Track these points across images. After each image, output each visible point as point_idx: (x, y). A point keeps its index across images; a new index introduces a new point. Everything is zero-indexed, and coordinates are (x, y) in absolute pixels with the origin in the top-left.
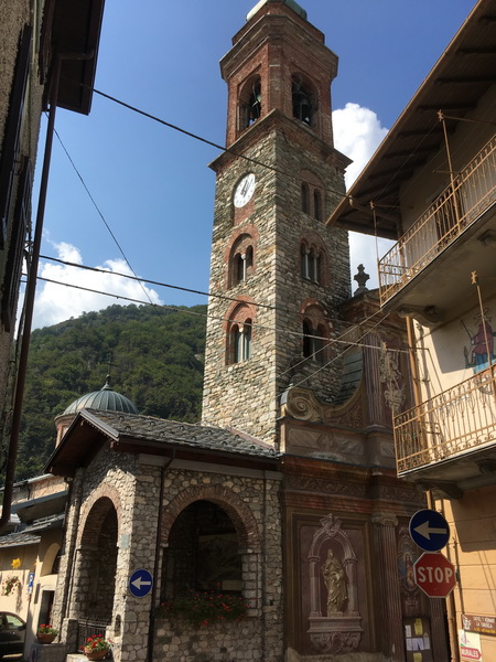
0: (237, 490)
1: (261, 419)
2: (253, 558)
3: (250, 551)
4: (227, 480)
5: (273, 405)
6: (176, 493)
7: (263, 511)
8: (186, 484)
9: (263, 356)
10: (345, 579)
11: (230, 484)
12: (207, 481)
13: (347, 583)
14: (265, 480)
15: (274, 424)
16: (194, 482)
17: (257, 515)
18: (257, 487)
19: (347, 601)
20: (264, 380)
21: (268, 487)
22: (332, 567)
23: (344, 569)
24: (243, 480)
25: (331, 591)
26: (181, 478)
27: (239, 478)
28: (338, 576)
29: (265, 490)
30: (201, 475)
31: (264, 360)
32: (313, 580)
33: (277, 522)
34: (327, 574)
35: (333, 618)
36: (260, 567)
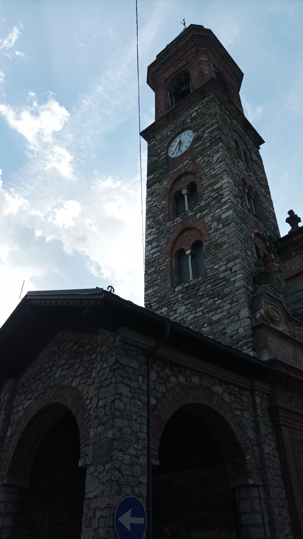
0: (227, 398)
1: (228, 331)
2: (255, 493)
3: (251, 482)
4: (215, 384)
5: (245, 312)
6: (163, 389)
7: (257, 429)
8: (173, 380)
9: (223, 268)
11: (219, 389)
12: (196, 380)
14: (252, 392)
15: (250, 332)
16: (182, 379)
17: (251, 434)
18: (245, 399)
20: (227, 290)
21: (258, 400)
24: (231, 387)
26: (168, 371)
27: (228, 384)
29: (254, 403)
30: (189, 371)
31: (225, 271)
33: (273, 444)
36: (264, 506)
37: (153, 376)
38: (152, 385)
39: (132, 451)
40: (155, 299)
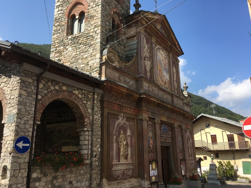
0: (80, 96)
1: (90, 63)
2: (87, 133)
3: (86, 129)
4: (75, 90)
5: (98, 55)
6: (46, 92)
7: (93, 109)
8: (52, 88)
9: (92, 30)
10: (127, 144)
11: (76, 92)
12: (64, 88)
13: (128, 146)
14: (94, 93)
15: (99, 65)
16: (57, 88)
17: (90, 111)
18: (90, 96)
19: (128, 154)
20: (92, 43)
21: (96, 97)
22: (122, 139)
23: (127, 139)
24: (83, 91)
25: (122, 150)
26: (50, 84)
27: (82, 90)
28: (124, 143)
29: (94, 98)
30: (61, 84)
31: (93, 32)
32: (115, 144)
33: (99, 115)
34: (120, 142)
35: (122, 162)
36: (90, 138)
37: (41, 86)
38: (40, 90)
39: (25, 119)
40: (57, 41)
